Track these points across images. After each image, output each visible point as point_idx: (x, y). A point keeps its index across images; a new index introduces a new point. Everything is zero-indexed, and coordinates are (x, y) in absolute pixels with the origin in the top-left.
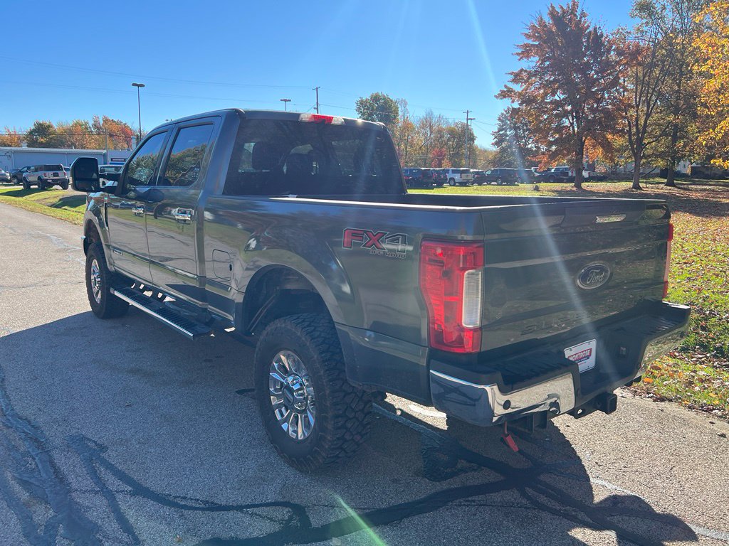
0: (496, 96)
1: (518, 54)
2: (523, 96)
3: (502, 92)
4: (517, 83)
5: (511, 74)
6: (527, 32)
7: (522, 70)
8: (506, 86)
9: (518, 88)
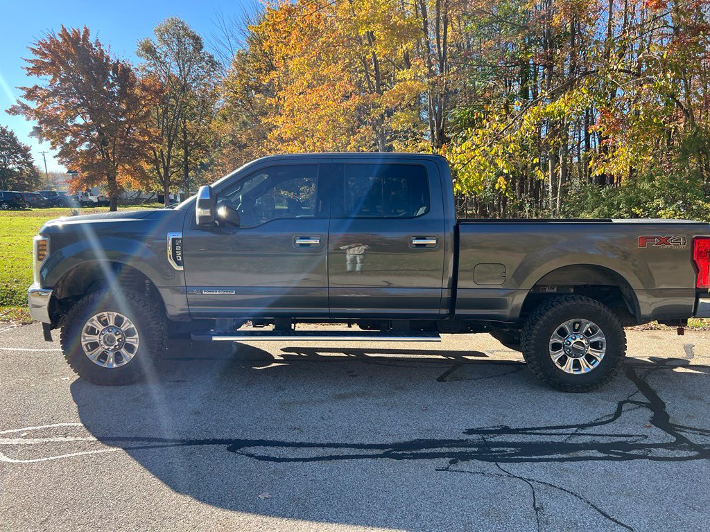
0: (7, 111)
1: (28, 69)
2: (42, 115)
3: (14, 107)
4: (32, 100)
5: (23, 89)
6: (36, 47)
7: (36, 87)
8: (18, 102)
9: (33, 105)
